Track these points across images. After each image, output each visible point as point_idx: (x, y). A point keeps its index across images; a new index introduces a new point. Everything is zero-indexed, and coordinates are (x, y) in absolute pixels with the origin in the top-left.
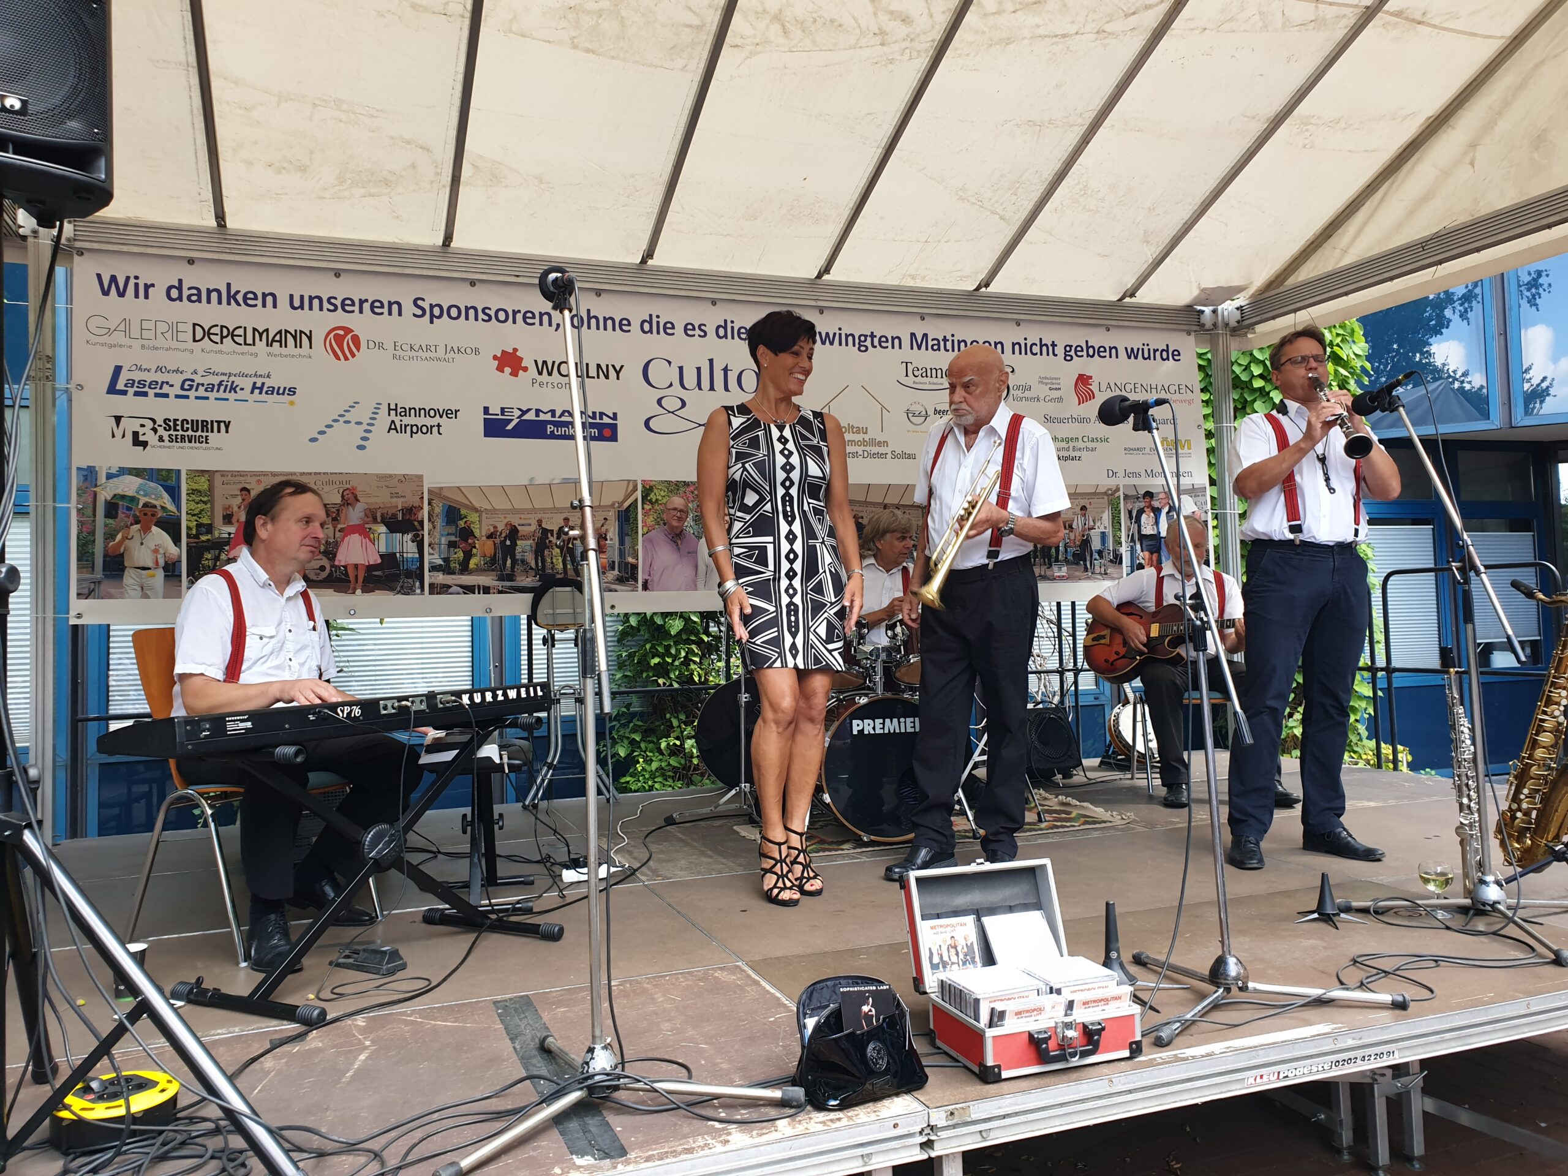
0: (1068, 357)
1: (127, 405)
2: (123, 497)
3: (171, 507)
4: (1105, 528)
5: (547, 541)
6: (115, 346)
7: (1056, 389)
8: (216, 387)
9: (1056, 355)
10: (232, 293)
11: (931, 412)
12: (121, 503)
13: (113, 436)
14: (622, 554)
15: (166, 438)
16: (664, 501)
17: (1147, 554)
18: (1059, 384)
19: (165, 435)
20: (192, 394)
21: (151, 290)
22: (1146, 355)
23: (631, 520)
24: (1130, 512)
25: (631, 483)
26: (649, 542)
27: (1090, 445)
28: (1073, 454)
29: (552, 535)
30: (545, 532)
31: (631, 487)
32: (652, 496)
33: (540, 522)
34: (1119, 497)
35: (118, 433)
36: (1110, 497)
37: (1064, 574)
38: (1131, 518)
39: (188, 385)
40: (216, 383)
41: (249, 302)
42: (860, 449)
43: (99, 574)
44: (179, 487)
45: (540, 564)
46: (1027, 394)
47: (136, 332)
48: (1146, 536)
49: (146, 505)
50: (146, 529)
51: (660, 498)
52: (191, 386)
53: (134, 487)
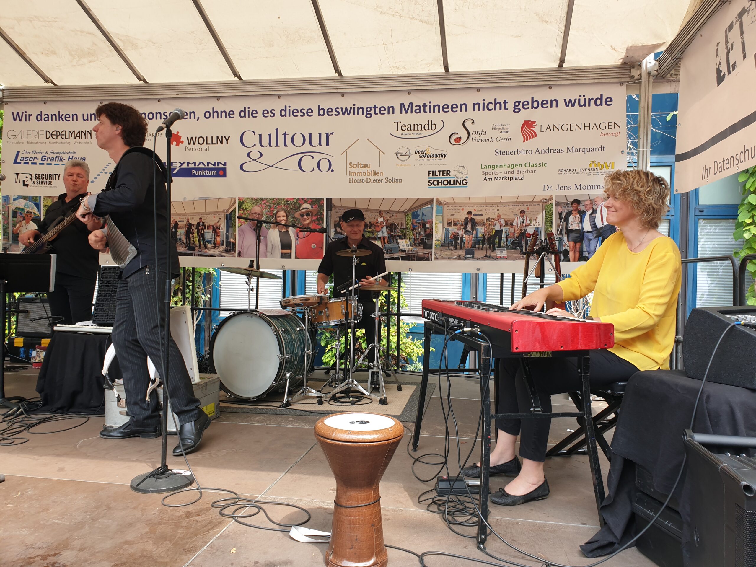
0: (516, 109)
1: (21, 168)
2: (19, 209)
3: (37, 213)
4: (539, 225)
5: (191, 230)
6: (17, 143)
7: (506, 132)
8: (55, 159)
9: (506, 109)
10: (61, 115)
11: (413, 152)
12: (18, 211)
13: (16, 182)
14: (227, 237)
15: (36, 183)
16: (250, 209)
17: (572, 243)
18: (508, 129)
19: (35, 181)
20: (45, 162)
21: (31, 117)
22: (582, 103)
23: (233, 219)
24: (560, 214)
25: (233, 199)
26: (242, 232)
27: (530, 169)
28: (516, 175)
29: (194, 227)
30: (190, 225)
31: (233, 202)
32: (244, 206)
33: (188, 220)
34: (552, 204)
35: (18, 181)
36: (545, 204)
37: (505, 255)
38: (560, 217)
39: (44, 158)
40: (55, 157)
41: (67, 119)
42: (365, 178)
43: (10, 242)
44: (40, 204)
45: (188, 241)
46: (483, 137)
47: (25, 137)
48: (572, 231)
49: (28, 212)
50: (28, 223)
51: (248, 207)
52: (45, 159)
53: (23, 205)
